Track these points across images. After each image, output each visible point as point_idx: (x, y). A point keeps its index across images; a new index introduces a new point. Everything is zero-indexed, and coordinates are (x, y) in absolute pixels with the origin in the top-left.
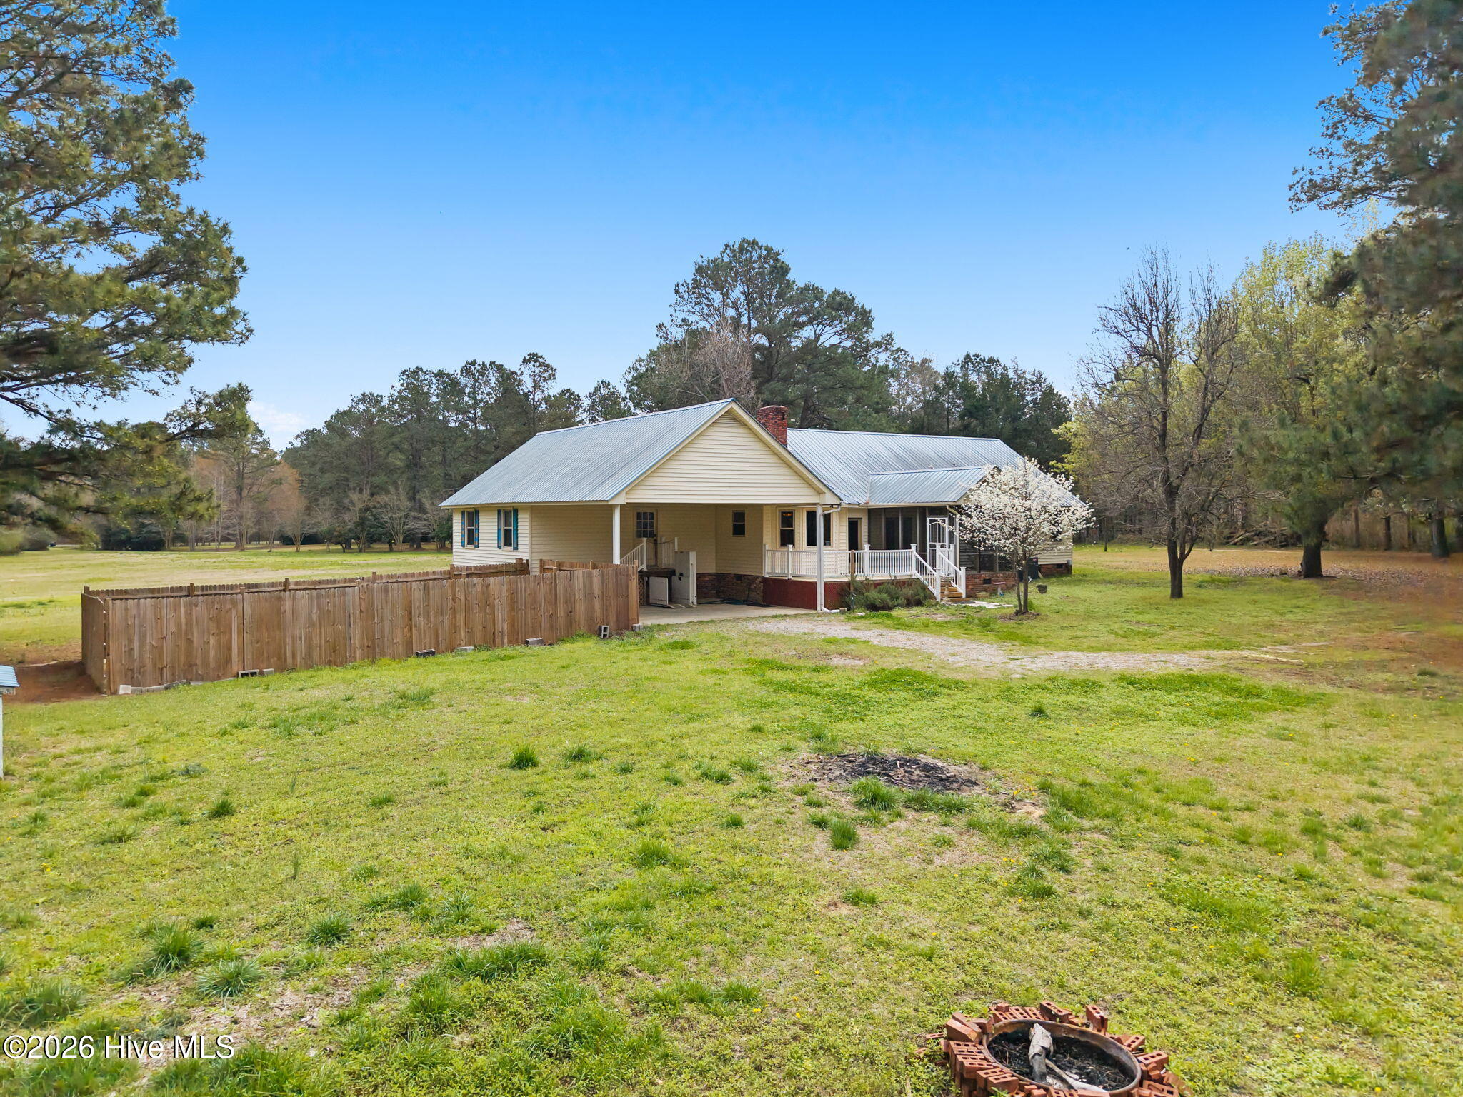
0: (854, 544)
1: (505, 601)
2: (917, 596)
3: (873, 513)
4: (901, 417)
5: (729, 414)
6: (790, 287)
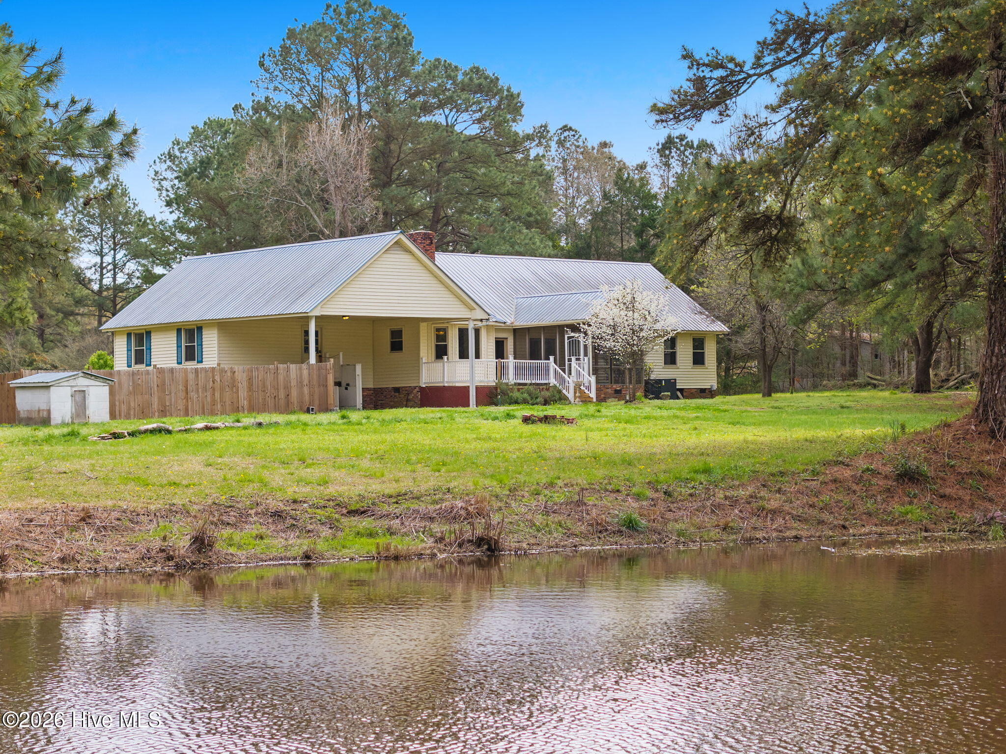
1: (245, 384)
3: (518, 332)
5: (400, 243)
6: (413, 61)
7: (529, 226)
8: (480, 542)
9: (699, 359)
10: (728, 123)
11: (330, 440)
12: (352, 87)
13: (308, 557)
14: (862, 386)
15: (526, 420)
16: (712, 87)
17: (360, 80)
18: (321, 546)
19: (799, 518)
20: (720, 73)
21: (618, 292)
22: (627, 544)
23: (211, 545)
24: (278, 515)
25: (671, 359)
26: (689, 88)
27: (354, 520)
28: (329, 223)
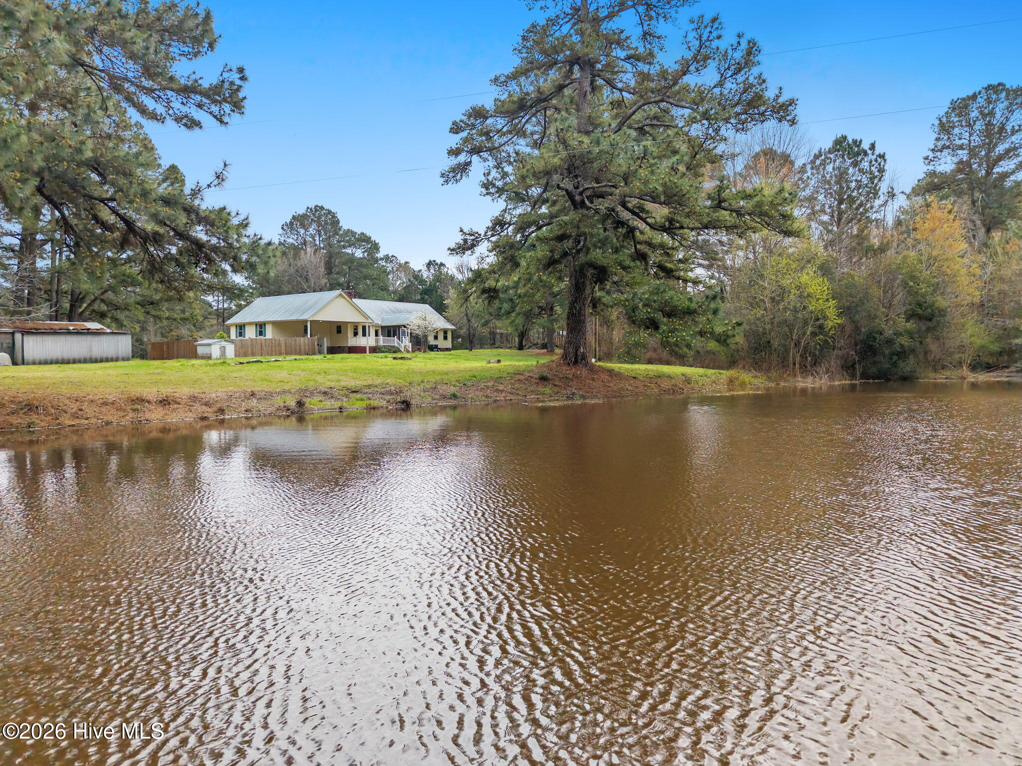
0: (377, 335)
1: (284, 344)
2: (396, 350)
3: (383, 328)
4: (395, 292)
5: (340, 295)
6: (340, 229)
7: (382, 290)
8: (403, 402)
9: (445, 338)
10: (475, 256)
11: (338, 365)
12: (317, 238)
13: (341, 408)
14: (497, 348)
15: (394, 358)
16: (469, 243)
17: (320, 235)
18: (345, 404)
19: (510, 393)
20: (473, 237)
21: (420, 314)
22: (453, 402)
23: (304, 404)
24: (325, 393)
25: (436, 338)
26: (462, 242)
27: (355, 395)
28: (309, 287)
